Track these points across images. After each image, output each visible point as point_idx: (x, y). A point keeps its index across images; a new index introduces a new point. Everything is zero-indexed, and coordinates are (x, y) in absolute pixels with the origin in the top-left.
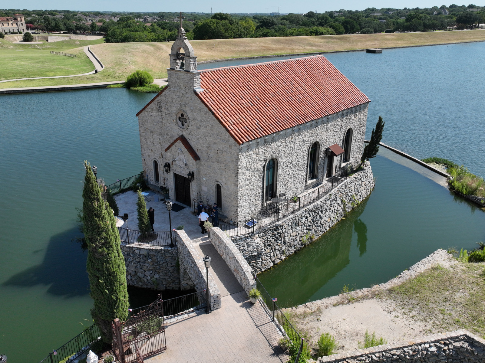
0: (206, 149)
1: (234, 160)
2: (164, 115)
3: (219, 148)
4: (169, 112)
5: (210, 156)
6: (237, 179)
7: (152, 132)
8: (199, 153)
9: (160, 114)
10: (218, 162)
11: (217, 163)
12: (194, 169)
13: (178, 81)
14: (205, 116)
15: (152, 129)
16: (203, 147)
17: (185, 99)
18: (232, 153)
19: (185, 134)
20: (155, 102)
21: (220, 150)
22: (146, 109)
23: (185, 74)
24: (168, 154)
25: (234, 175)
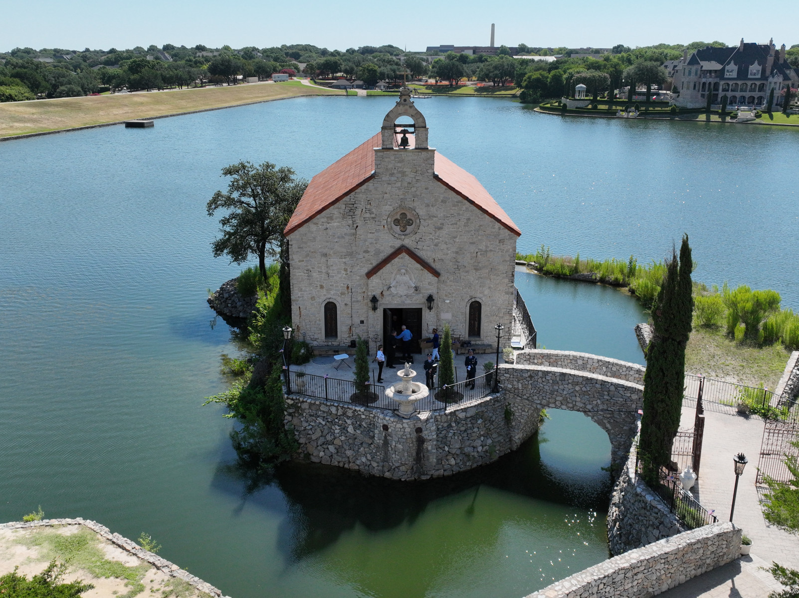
0: (454, 255)
1: (508, 258)
2: (359, 222)
3: (481, 248)
4: (373, 216)
5: (460, 264)
6: (512, 284)
7: (325, 255)
8: (437, 266)
9: (350, 222)
10: (476, 269)
11: (474, 271)
12: (432, 290)
13: (399, 165)
14: (453, 208)
15: (325, 251)
16: (447, 254)
17: (414, 189)
18: (504, 250)
19: (408, 242)
20: (340, 204)
21: (481, 250)
22: (314, 220)
23: (417, 153)
24: (375, 280)
25: (506, 280)
